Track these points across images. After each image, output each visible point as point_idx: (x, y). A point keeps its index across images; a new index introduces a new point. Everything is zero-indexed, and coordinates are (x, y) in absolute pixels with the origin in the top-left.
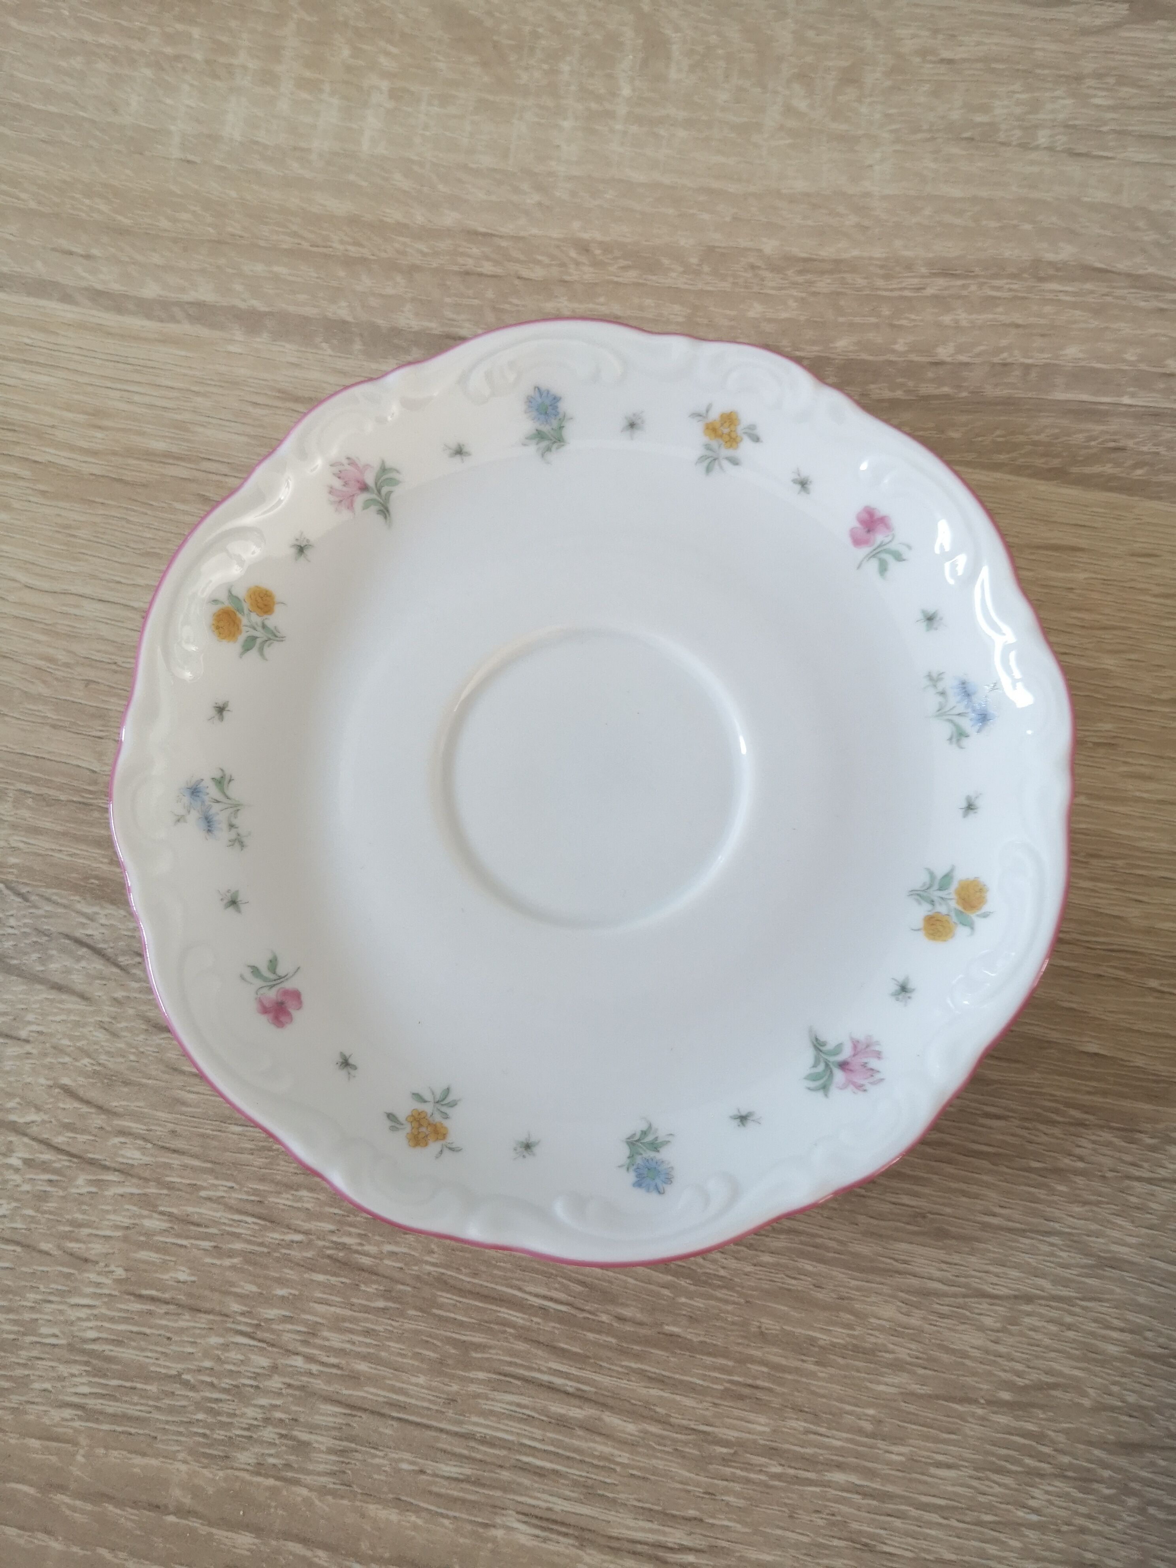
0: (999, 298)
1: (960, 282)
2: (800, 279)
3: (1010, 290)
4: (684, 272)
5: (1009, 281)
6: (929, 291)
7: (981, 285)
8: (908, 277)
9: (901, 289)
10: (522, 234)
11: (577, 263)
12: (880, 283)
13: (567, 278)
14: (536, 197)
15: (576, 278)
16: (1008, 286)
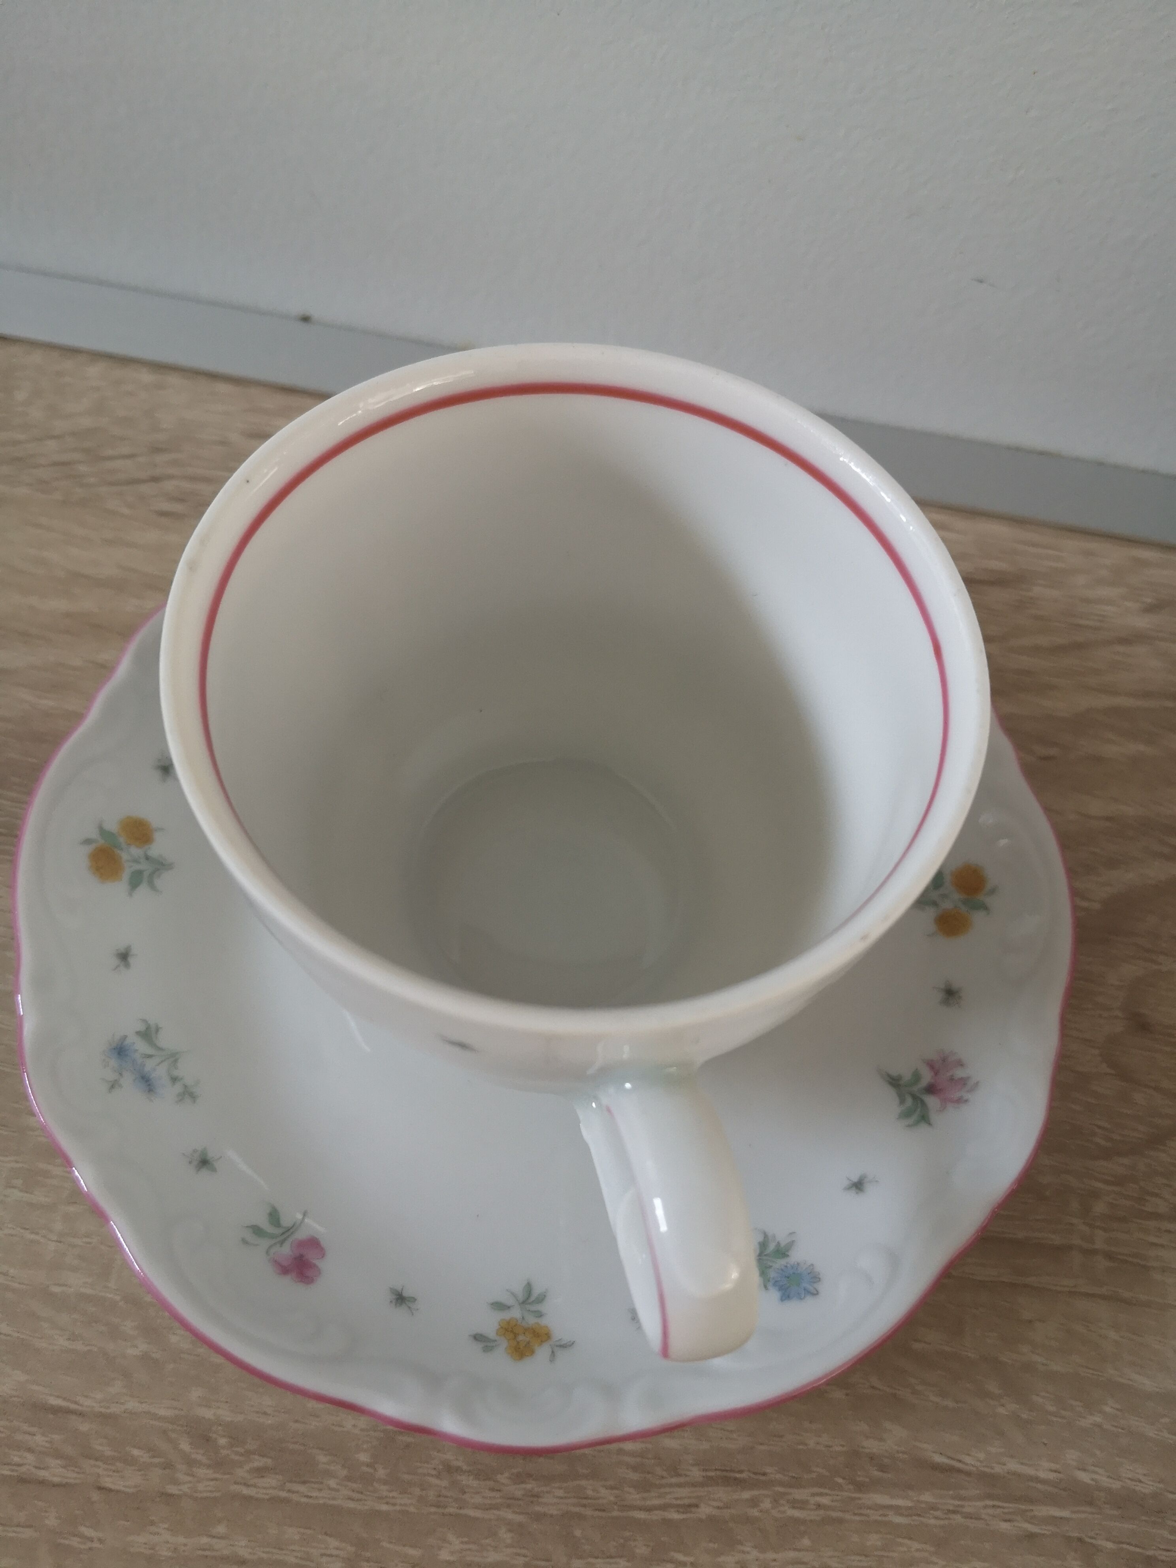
0: (803, 1522)
1: (746, 1495)
2: (517, 1491)
3: (819, 1506)
4: (348, 1478)
5: (816, 1490)
6: (705, 1511)
7: (776, 1500)
8: (671, 1485)
9: (664, 1507)
10: (114, 1409)
11: (191, 1463)
12: (633, 1496)
13: (172, 1489)
14: (142, 1346)
15: (185, 1488)
16: (813, 1500)
